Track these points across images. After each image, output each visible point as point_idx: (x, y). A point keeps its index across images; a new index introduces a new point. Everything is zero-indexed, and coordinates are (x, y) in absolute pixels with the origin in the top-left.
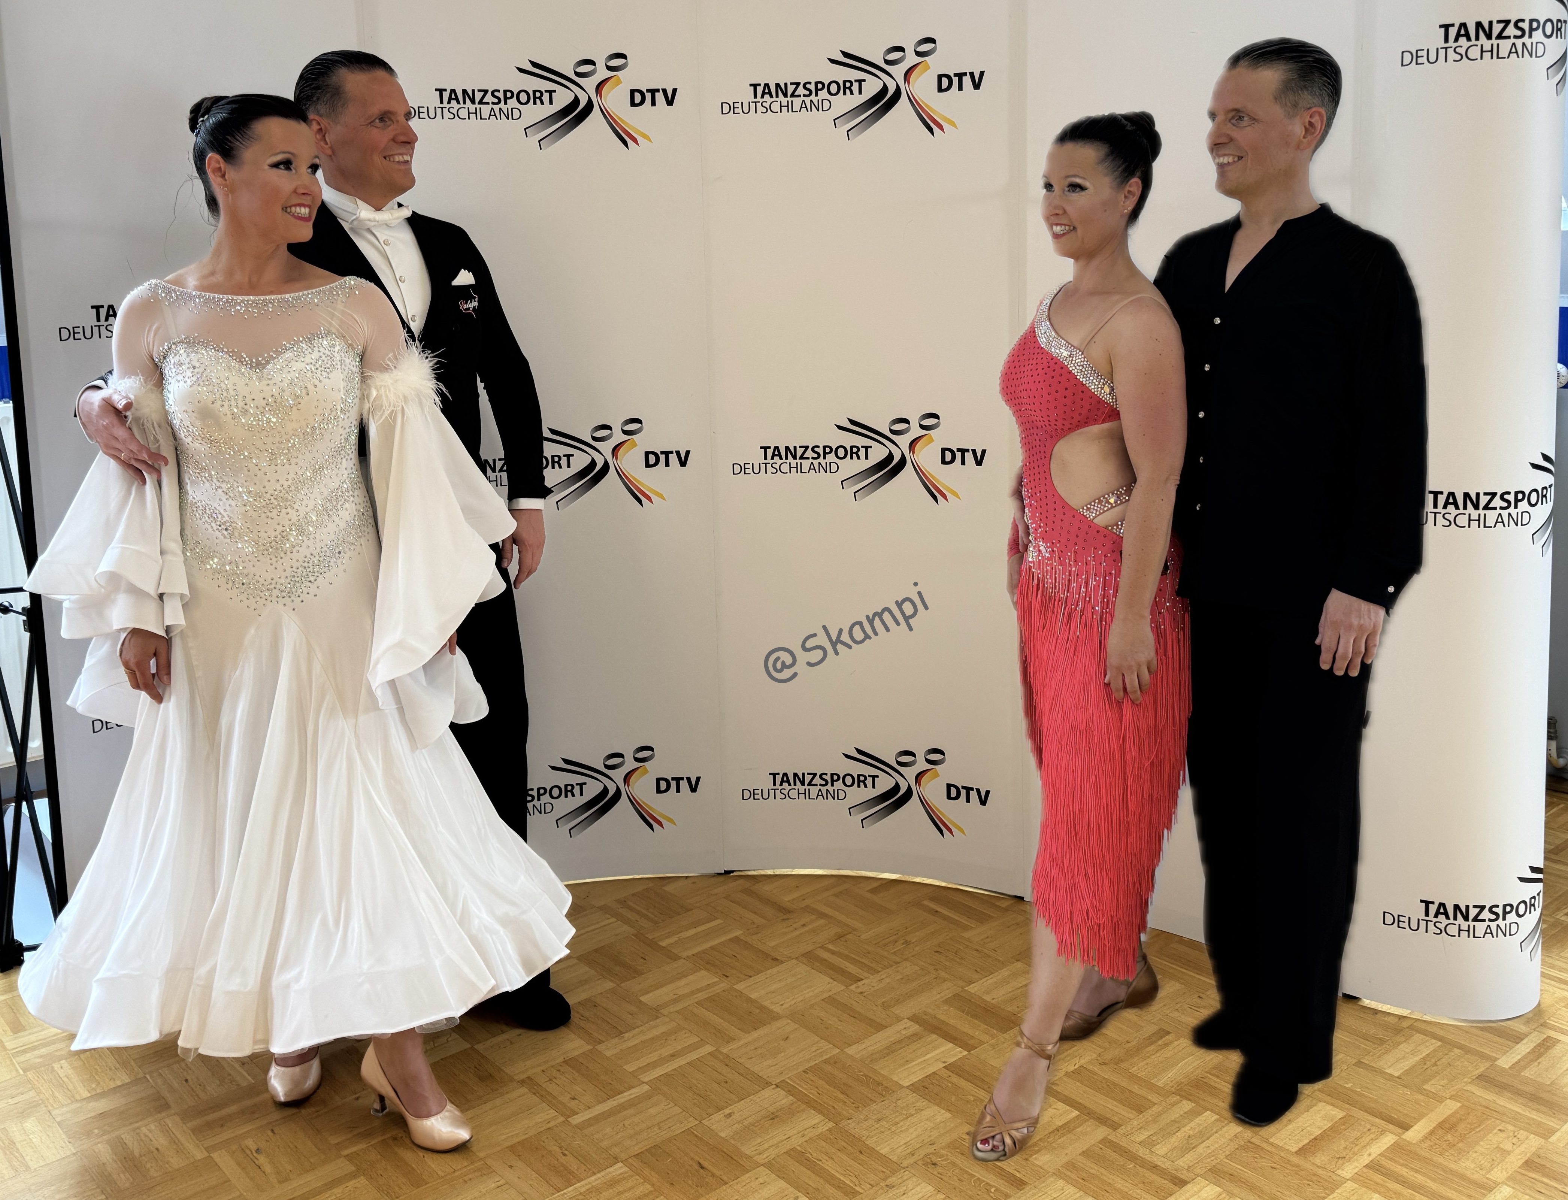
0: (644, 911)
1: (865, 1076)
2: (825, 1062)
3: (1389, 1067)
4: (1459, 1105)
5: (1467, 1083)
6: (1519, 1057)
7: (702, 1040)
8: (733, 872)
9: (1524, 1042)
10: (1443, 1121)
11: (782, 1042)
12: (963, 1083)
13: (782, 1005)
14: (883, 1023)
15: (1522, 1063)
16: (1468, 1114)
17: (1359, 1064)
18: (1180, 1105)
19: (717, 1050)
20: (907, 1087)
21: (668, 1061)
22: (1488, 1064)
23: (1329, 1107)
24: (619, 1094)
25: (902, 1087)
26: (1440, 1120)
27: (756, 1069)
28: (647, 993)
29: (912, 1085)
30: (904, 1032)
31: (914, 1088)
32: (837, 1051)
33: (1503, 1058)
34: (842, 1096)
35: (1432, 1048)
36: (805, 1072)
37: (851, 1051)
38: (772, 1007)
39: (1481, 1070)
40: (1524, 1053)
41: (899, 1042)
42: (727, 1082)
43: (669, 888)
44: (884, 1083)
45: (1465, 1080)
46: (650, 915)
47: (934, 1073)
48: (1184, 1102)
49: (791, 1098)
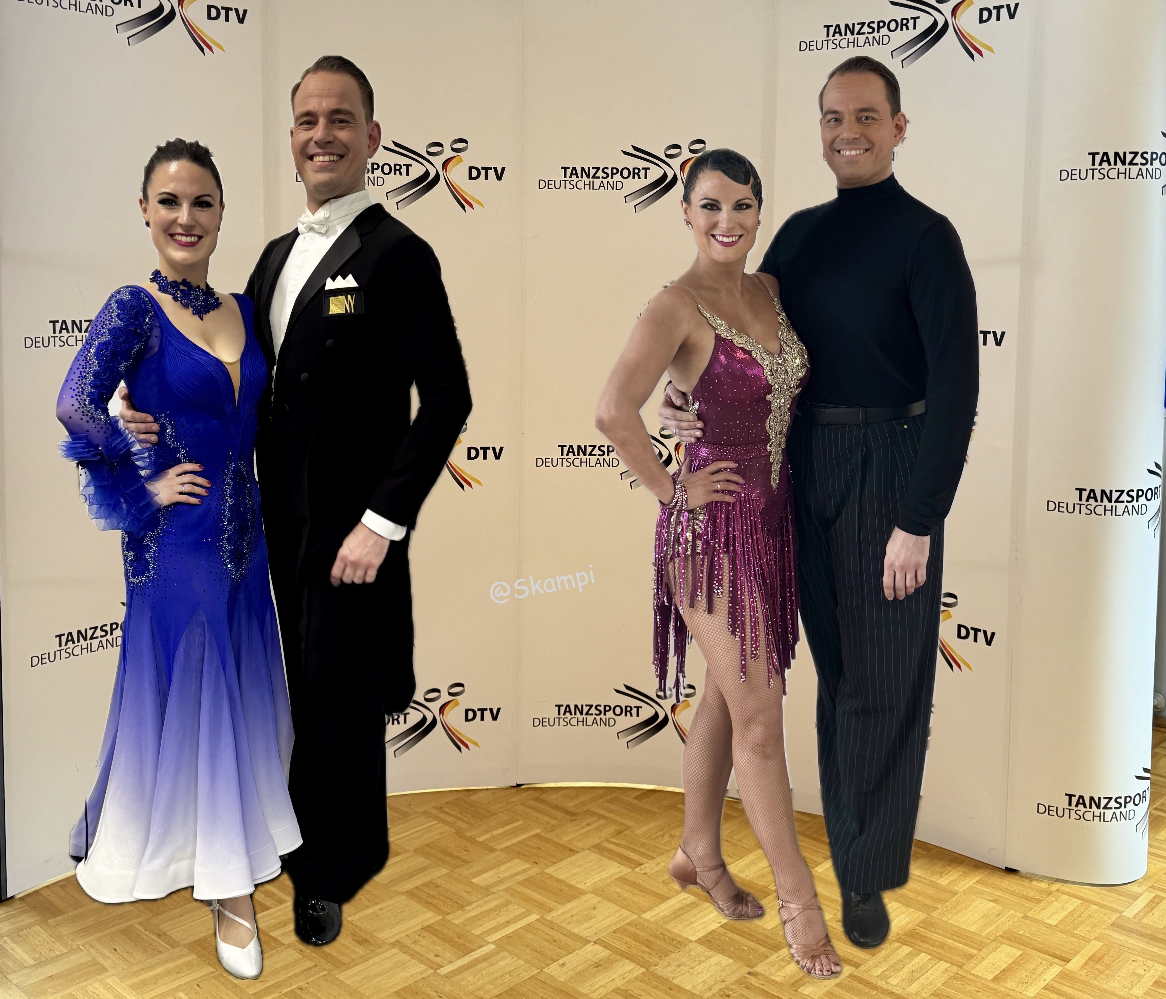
0: (459, 815)
1: (662, 934)
2: (628, 924)
3: (1048, 918)
4: (1102, 944)
5: (1105, 929)
6: (1138, 910)
7: (528, 910)
8: (523, 785)
9: (1140, 899)
10: (1093, 955)
11: (592, 911)
12: (736, 937)
13: (585, 884)
14: (667, 895)
15: (1141, 914)
16: (1109, 950)
17: (1026, 917)
18: (901, 949)
19: (542, 917)
20: (696, 941)
21: (505, 927)
22: (1117, 915)
23: (1010, 948)
24: (472, 952)
25: (691, 941)
26: (1091, 955)
27: (576, 931)
28: (476, 876)
29: (699, 939)
30: (684, 902)
31: (700, 941)
32: (635, 917)
33: (1127, 911)
34: (647, 949)
35: (1075, 905)
36: (614, 932)
37: (647, 916)
38: (578, 886)
39: (1113, 919)
40: (1141, 907)
41: (682, 909)
42: (555, 941)
43: (474, 797)
44: (678, 939)
45: (1103, 926)
46: (464, 818)
47: (714, 931)
48: (904, 947)
49: (608, 951)
